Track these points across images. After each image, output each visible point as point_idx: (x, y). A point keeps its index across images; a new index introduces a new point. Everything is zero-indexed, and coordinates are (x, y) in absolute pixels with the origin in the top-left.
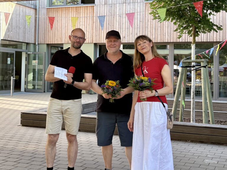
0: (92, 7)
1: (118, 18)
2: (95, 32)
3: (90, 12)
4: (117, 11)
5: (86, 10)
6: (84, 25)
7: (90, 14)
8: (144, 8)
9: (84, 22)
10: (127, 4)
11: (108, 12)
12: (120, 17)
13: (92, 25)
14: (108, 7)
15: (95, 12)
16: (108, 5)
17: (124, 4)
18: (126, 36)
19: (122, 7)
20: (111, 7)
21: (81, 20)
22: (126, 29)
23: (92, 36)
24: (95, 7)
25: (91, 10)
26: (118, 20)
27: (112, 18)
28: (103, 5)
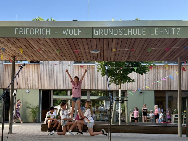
0: (38, 65)
1: (56, 73)
2: (40, 82)
3: (37, 68)
4: (55, 69)
5: (34, 67)
6: (32, 77)
7: (37, 69)
8: (73, 68)
9: (33, 74)
10: (62, 65)
11: (49, 69)
12: (57, 73)
13: (38, 77)
14: (49, 66)
15: (40, 68)
16: (49, 65)
17: (60, 65)
18: (61, 85)
19: (59, 66)
20: (52, 66)
21: (30, 73)
22: (62, 81)
23: (38, 84)
24: (40, 65)
25: (37, 67)
26: (56, 74)
27: (52, 73)
28: (46, 65)
